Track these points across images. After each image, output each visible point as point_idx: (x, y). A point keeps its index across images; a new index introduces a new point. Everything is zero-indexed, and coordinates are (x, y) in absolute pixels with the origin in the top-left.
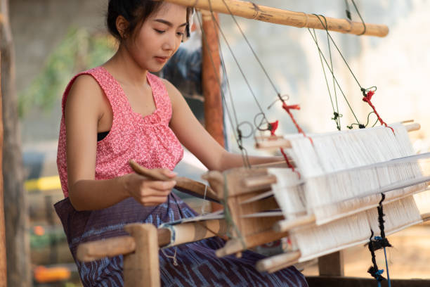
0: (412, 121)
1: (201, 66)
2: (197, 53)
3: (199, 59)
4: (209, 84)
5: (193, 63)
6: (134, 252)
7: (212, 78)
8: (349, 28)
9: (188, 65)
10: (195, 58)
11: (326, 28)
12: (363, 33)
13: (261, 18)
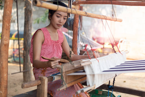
0: (127, 50)
1: (73, 23)
2: (73, 19)
3: (73, 21)
4: (75, 28)
5: (71, 22)
6: (40, 85)
7: (76, 26)
8: (112, 20)
9: (70, 22)
10: (72, 21)
11: (106, 19)
12: (116, 21)
13: (87, 16)
